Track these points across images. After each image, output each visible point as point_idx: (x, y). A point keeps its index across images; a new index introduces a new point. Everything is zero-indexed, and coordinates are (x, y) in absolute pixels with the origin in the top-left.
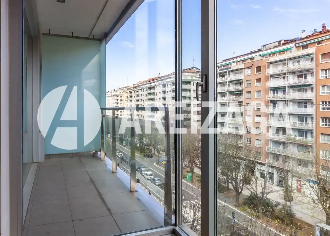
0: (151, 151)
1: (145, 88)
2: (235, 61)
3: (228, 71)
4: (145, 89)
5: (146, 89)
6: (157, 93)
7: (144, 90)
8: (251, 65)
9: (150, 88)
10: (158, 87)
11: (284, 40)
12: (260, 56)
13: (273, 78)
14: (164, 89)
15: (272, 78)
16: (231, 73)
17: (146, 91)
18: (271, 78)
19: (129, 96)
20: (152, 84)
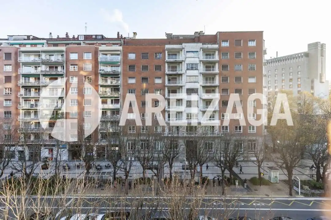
11: (33, 36)
12: (9, 44)
18: (22, 66)
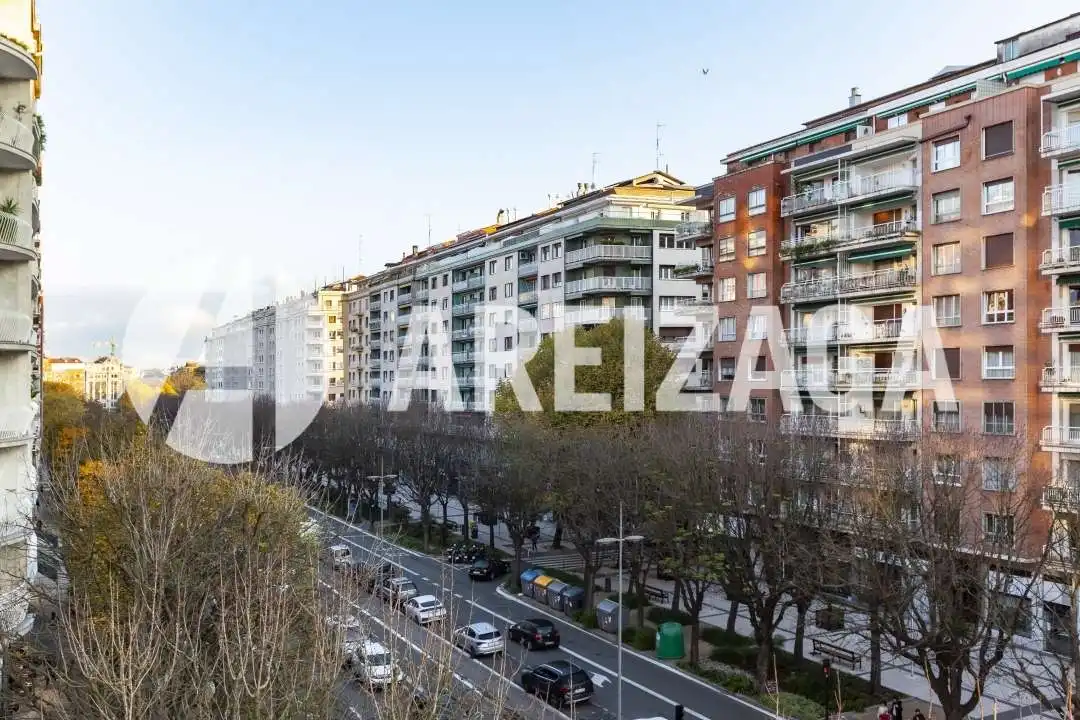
0: (475, 533)
1: (439, 272)
2: (870, 118)
3: (843, 160)
4: (440, 279)
5: (446, 276)
6: (493, 289)
7: (434, 280)
8: (962, 122)
9: (461, 272)
10: (501, 261)
12: (1001, 80)
13: (1070, 172)
14: (527, 269)
15: (1065, 173)
16: (853, 169)
17: (445, 284)
18: (1061, 172)
19: (368, 314)
20: (471, 253)
